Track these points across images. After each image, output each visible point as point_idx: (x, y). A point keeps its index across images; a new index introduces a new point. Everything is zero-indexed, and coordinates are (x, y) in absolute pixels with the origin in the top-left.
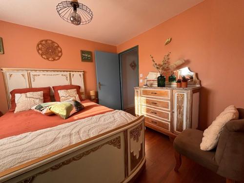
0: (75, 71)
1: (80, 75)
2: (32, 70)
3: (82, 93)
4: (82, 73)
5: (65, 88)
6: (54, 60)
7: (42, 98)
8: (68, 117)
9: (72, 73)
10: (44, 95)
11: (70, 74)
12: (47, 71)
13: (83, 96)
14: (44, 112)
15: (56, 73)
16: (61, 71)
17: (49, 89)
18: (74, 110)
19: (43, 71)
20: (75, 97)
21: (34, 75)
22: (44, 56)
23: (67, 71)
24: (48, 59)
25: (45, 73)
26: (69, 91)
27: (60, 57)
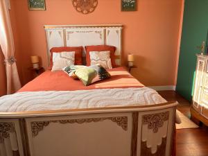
0: (111, 26)
1: (117, 32)
2: (67, 27)
3: (117, 57)
4: (119, 29)
5: (98, 49)
6: (89, 12)
7: (73, 59)
8: (89, 84)
9: (107, 29)
10: (76, 56)
11: (105, 30)
12: (80, 27)
13: (118, 62)
14: (70, 74)
15: (89, 29)
16: (94, 27)
17: (81, 48)
18: (97, 78)
19: (77, 27)
20: (107, 62)
21: (69, 33)
22: (78, 9)
23: (101, 27)
24: (82, 12)
25: (79, 29)
26: (101, 52)
27: (95, 7)
